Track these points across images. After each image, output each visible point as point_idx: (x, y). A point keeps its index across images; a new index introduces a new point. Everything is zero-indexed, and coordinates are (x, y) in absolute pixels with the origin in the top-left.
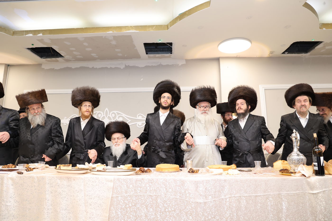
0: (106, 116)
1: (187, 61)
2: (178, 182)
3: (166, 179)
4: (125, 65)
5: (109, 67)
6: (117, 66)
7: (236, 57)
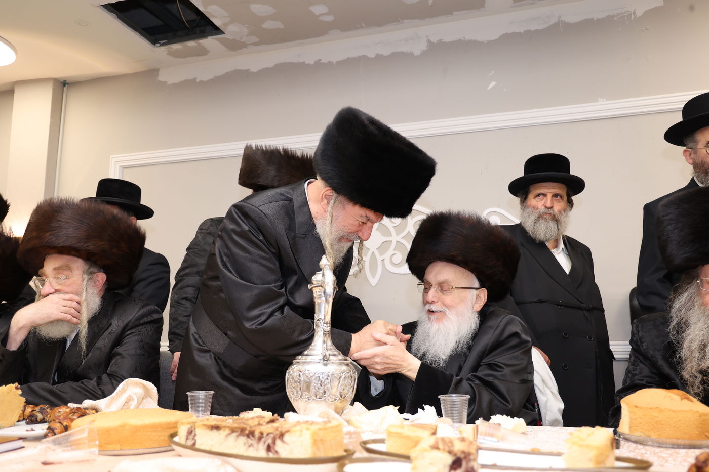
4: (429, 42)
5: (371, 55)
6: (399, 50)
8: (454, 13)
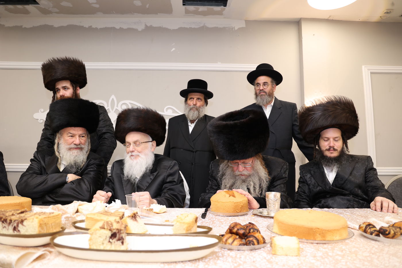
0: (112, 109)
1: (247, 22)
4: (146, 25)
5: (118, 27)
6: (131, 27)
7: (327, 19)
8: (159, 14)
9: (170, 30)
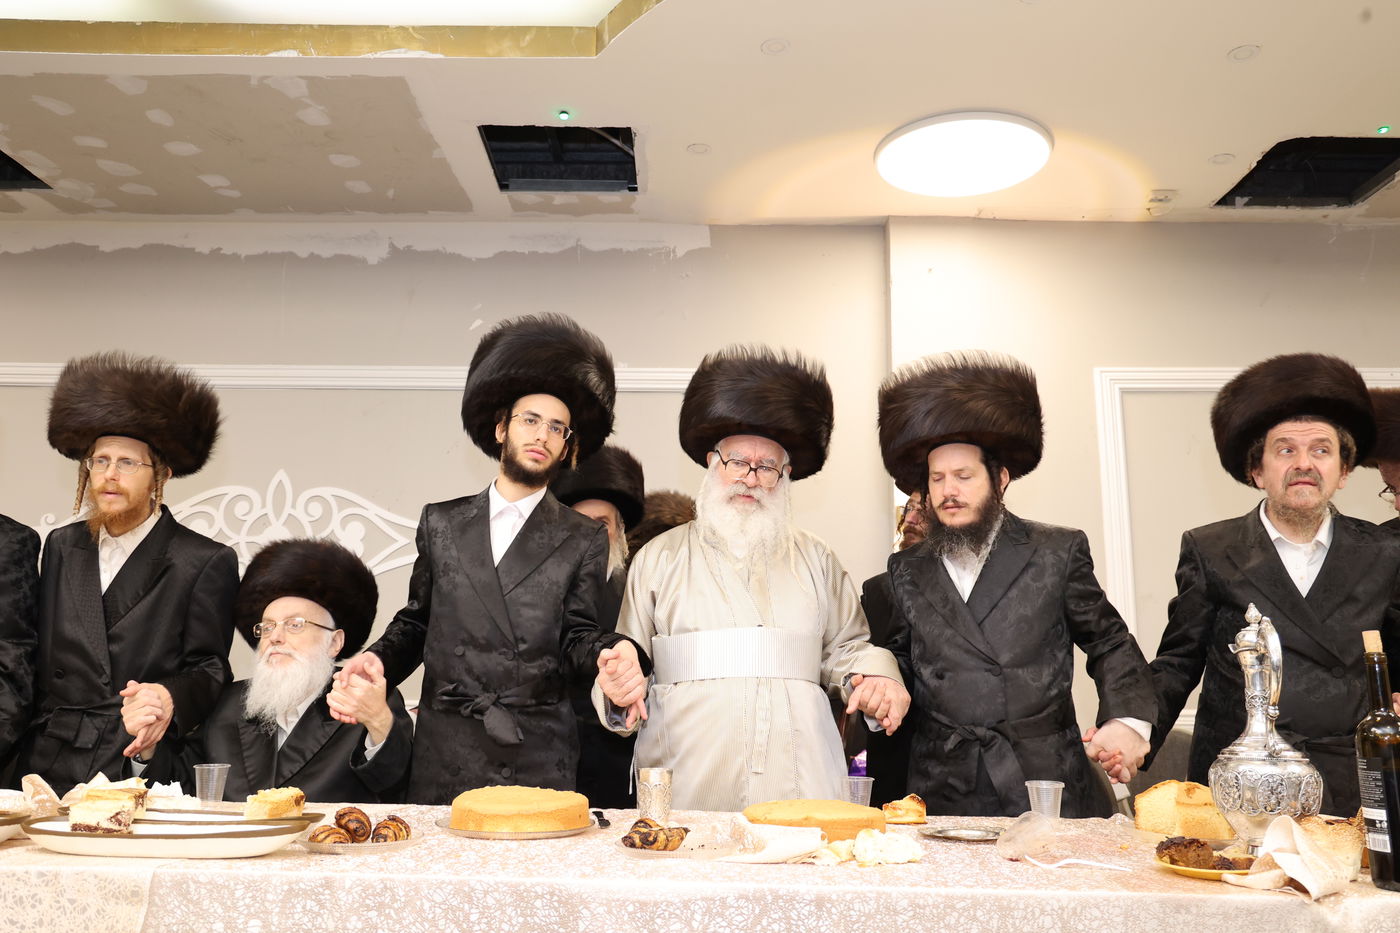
0: (278, 515)
1: (719, 231)
2: (538, 903)
3: (466, 889)
4: (392, 246)
5: (302, 252)
6: (346, 251)
7: (974, 218)
8: (430, 212)
9: (469, 260)
